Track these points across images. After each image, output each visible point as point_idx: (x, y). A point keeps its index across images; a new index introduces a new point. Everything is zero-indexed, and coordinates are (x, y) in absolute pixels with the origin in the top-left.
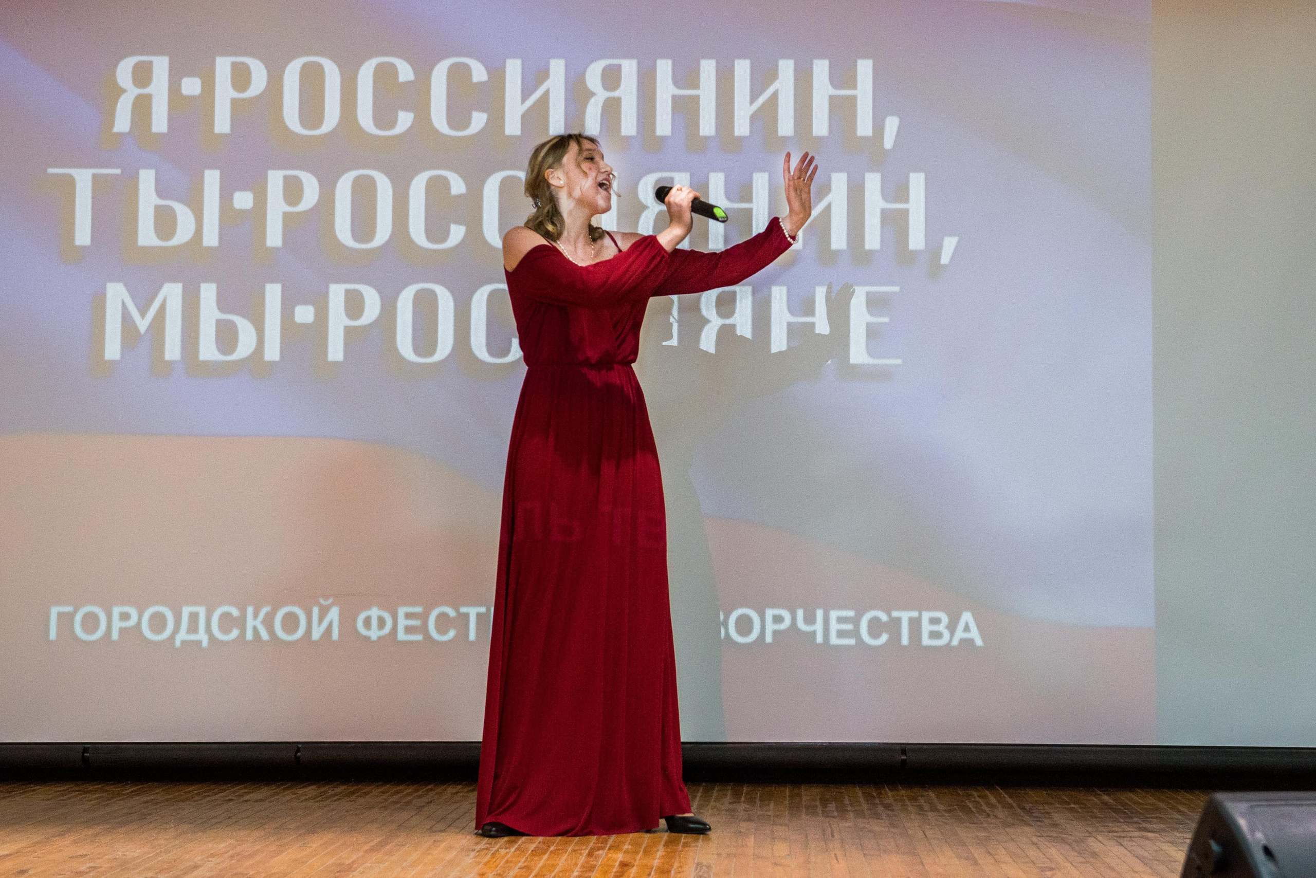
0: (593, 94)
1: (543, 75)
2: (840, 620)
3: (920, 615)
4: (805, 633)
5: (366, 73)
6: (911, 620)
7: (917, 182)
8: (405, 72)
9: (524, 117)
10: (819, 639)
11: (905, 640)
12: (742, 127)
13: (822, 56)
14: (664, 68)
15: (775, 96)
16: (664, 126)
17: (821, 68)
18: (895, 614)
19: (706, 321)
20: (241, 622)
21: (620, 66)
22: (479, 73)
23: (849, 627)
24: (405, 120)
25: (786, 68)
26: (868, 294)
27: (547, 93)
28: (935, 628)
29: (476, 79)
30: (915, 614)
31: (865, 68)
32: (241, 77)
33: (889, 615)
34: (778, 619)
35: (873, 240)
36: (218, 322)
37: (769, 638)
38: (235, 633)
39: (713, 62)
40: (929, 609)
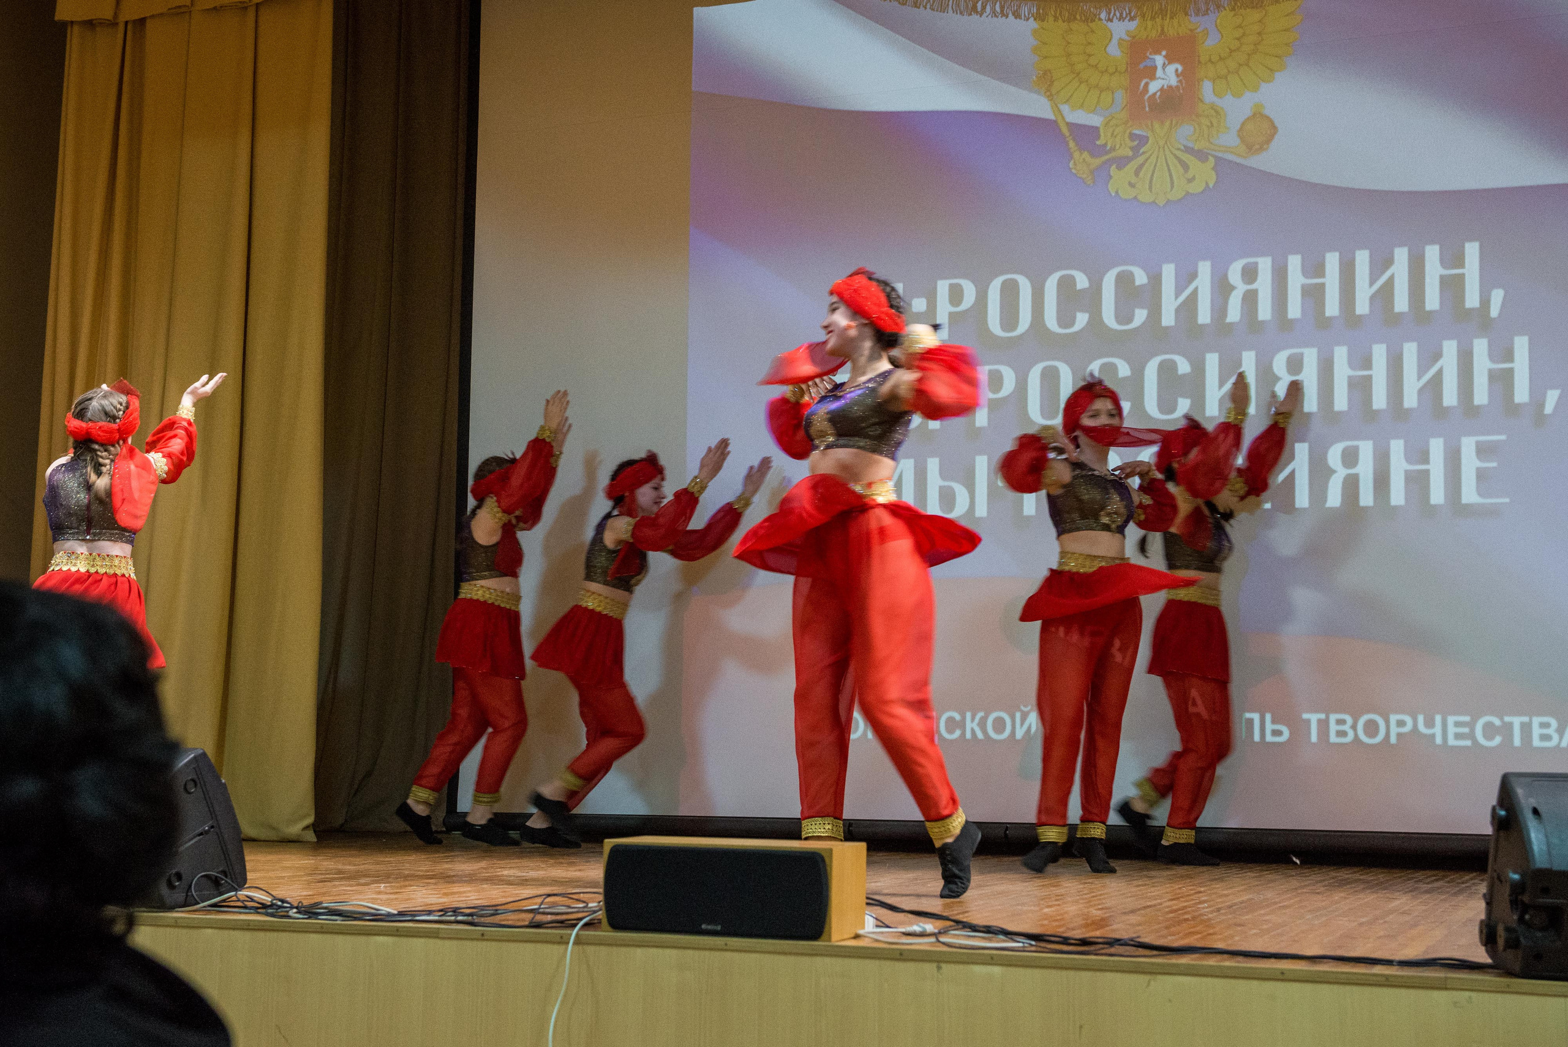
0: (1233, 288)
1: (1193, 276)
2: (1457, 724)
3: (1531, 720)
4: (1425, 735)
5: (1051, 285)
6: (1523, 725)
7: (1521, 345)
8: (1082, 281)
9: (1177, 311)
10: (1439, 740)
11: (1517, 742)
12: (1362, 307)
13: (1432, 242)
14: (1294, 263)
15: (1391, 281)
16: (1294, 310)
17: (1432, 253)
18: (1507, 719)
19: (1334, 472)
20: (962, 725)
21: (1256, 263)
22: (1141, 278)
23: (1466, 730)
24: (1082, 319)
25: (1401, 255)
26: (1477, 443)
27: (1196, 289)
28: (1545, 731)
29: (1138, 283)
30: (1526, 719)
31: (1472, 251)
32: (956, 295)
33: (1502, 719)
34: (1401, 724)
35: (1481, 396)
36: (941, 487)
37: (1393, 740)
38: (958, 733)
39: (1337, 254)
40: (1539, 715)
